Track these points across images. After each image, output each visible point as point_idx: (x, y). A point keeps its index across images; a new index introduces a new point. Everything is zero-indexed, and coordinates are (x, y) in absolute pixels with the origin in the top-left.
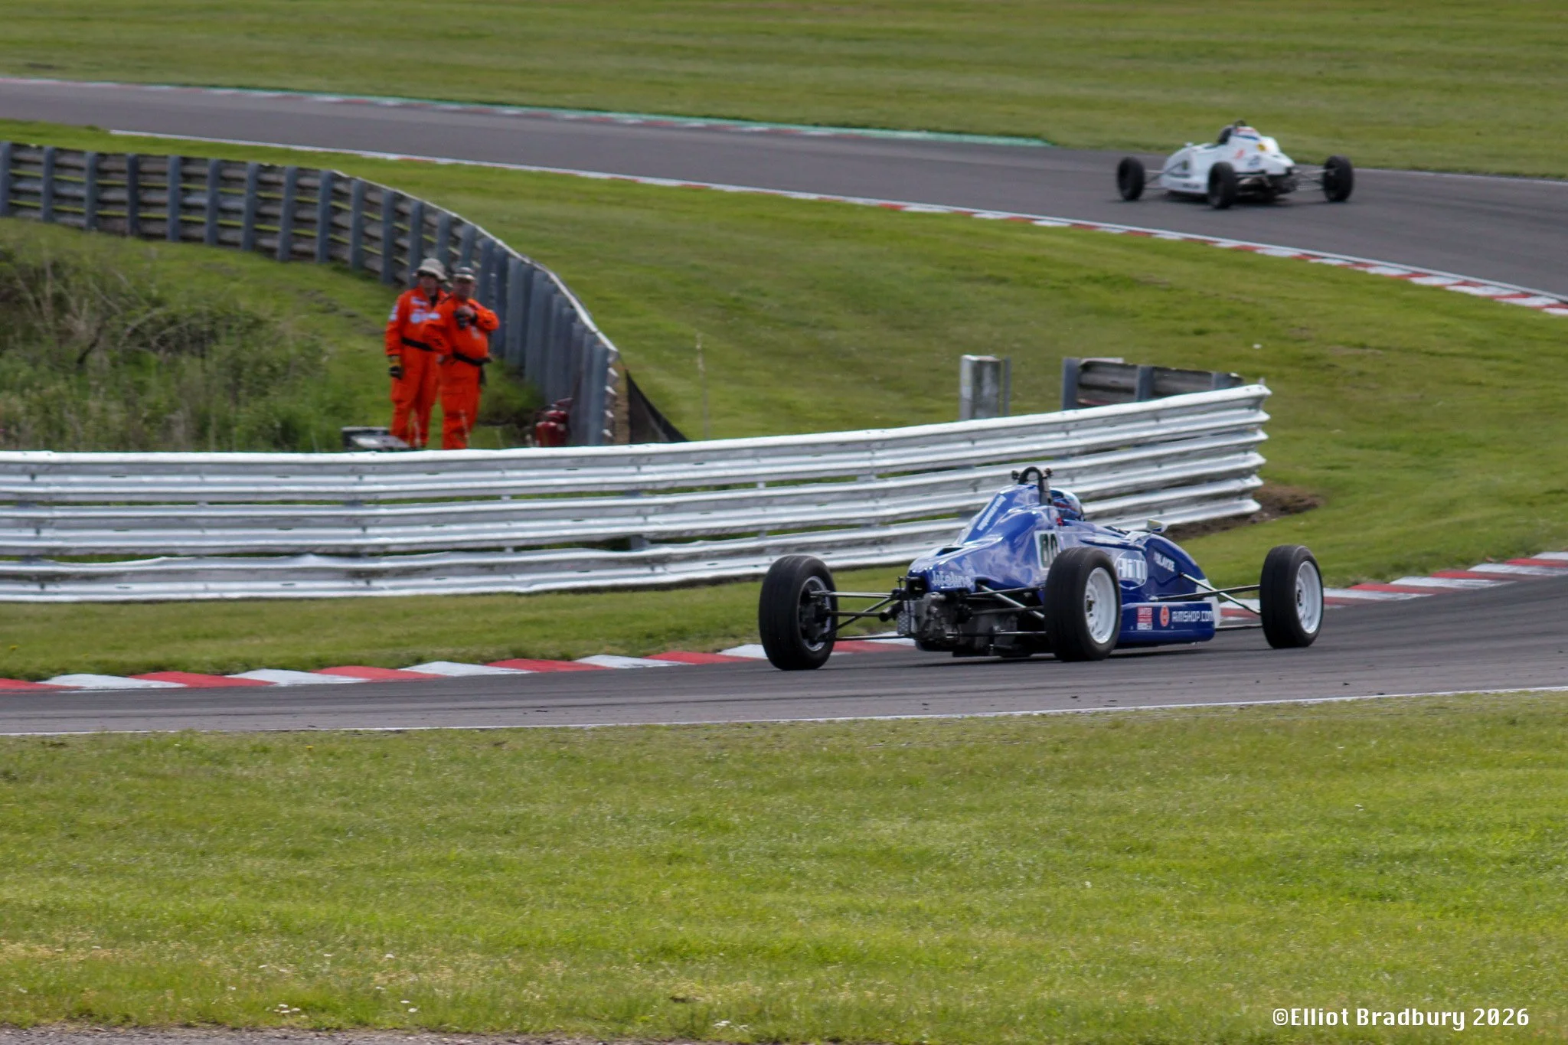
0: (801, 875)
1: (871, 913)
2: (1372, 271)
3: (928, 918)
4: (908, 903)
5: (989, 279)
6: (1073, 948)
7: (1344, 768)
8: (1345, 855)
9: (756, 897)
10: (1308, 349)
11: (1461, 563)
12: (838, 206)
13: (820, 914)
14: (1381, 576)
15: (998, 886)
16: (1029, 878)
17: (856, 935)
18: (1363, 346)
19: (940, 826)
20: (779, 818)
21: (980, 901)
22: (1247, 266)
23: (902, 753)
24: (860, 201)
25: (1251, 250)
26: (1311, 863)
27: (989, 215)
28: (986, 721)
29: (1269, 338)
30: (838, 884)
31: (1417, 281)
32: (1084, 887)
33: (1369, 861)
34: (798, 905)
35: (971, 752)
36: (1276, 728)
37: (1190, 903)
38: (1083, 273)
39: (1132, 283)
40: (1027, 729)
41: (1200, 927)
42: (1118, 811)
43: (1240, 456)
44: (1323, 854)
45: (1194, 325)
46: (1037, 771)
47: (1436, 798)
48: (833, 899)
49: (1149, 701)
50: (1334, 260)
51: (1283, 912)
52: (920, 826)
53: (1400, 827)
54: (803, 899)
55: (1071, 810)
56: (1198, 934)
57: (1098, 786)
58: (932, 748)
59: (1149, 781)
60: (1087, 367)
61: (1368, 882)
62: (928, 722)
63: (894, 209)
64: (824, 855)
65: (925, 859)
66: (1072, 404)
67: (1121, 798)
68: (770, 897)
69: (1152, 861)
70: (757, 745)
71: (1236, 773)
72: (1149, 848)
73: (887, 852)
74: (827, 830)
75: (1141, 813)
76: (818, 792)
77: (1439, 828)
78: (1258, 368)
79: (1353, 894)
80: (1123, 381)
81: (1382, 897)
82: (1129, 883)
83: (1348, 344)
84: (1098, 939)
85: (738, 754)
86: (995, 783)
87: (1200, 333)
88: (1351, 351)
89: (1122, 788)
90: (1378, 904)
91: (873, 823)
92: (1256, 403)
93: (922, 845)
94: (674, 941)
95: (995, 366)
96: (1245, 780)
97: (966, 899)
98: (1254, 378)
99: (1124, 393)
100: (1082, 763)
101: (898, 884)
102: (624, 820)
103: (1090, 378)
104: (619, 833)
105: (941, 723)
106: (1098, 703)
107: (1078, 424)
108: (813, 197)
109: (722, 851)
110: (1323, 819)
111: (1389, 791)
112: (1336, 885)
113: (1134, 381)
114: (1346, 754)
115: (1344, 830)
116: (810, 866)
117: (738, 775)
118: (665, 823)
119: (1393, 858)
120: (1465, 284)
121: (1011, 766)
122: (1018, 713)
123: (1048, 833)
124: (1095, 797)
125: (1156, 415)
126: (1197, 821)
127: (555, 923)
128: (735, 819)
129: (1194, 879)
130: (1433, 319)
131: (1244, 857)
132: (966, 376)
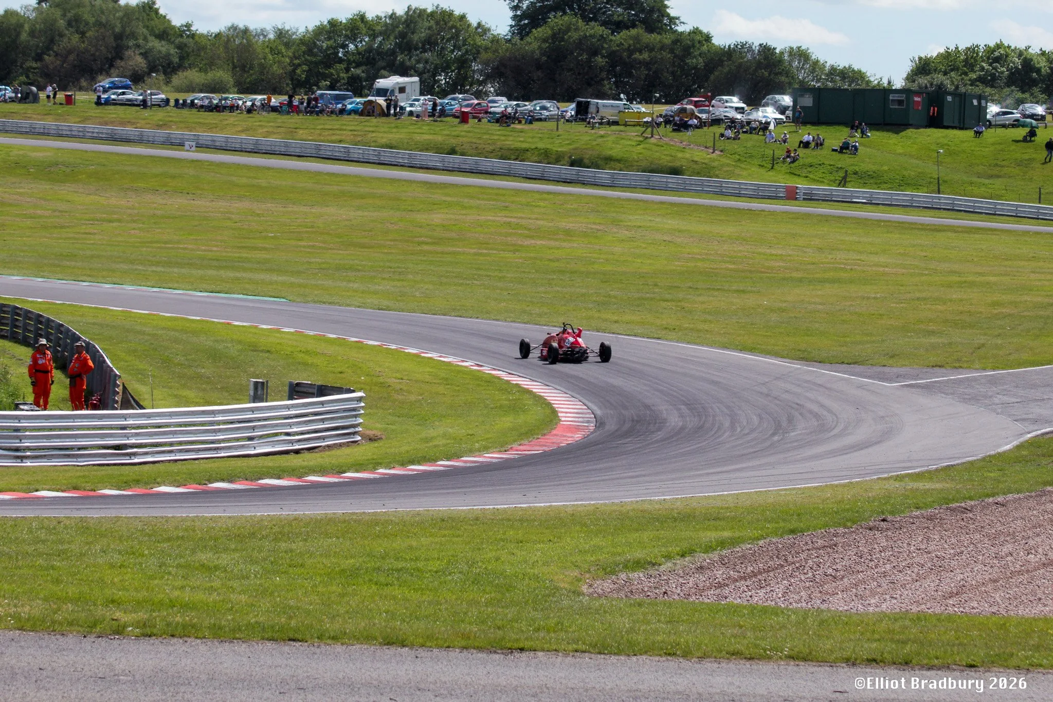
0: (170, 573)
1: (194, 588)
2: (406, 351)
3: (215, 590)
4: (209, 585)
5: (262, 351)
6: (269, 603)
7: (378, 536)
8: (374, 569)
9: (151, 582)
10: (381, 380)
11: (433, 460)
12: (207, 322)
13: (174, 588)
14: (403, 464)
15: (243, 578)
16: (256, 576)
17: (187, 596)
18: (402, 379)
19: (224, 556)
20: (163, 552)
21: (235, 584)
22: (362, 348)
23: (213, 528)
24: (216, 320)
25: (362, 342)
26: (362, 572)
27: (264, 327)
28: (246, 517)
29: (367, 375)
30: (183, 577)
31: (423, 355)
32: (276, 580)
33: (384, 572)
34: (167, 585)
35: (239, 528)
36: (355, 521)
37: (315, 586)
38: (299, 349)
39: (317, 354)
40: (262, 520)
41: (317, 595)
42: (291, 551)
43: (354, 419)
44: (367, 568)
45: (339, 370)
46: (263, 536)
47: (411, 548)
48: (179, 583)
49: (309, 510)
50: (393, 347)
51: (350, 589)
52: (217, 555)
53: (397, 559)
54: (169, 582)
55: (274, 551)
56: (316, 597)
57: (286, 542)
58: (224, 526)
59: (306, 540)
60: (298, 384)
61: (382, 579)
62: (224, 517)
63: (228, 323)
64: (179, 566)
65: (216, 568)
66: (291, 398)
67: (294, 546)
68: (156, 582)
69: (302, 570)
70: (158, 525)
71: (338, 538)
72: (302, 566)
73: (203, 566)
74: (181, 557)
75: (300, 552)
76: (179, 542)
77: (411, 559)
78: (362, 386)
79: (376, 584)
80: (311, 390)
81: (387, 585)
82: (293, 579)
83: (395, 378)
84: (278, 599)
85: (150, 528)
86: (247, 540)
87: (341, 373)
88: (398, 381)
89: (294, 543)
90: (386, 588)
91: (199, 554)
92: (360, 399)
93: (216, 563)
94: (116, 597)
95: (263, 383)
96: (341, 540)
97: (230, 583)
98: (360, 390)
99: (312, 395)
100: (281, 533)
101: (206, 577)
102: (104, 552)
103: (298, 389)
104: (102, 556)
105: (230, 517)
106: (290, 510)
107: (293, 406)
108: (198, 318)
109: (141, 564)
110: (368, 555)
111: (394, 545)
112: (370, 580)
113: (315, 391)
114: (379, 531)
115: (376, 560)
116: (173, 571)
117: (150, 536)
118: (120, 553)
119: (393, 570)
120: (440, 357)
121: (254, 534)
122: (259, 514)
123: (264, 559)
124: (283, 545)
125: (322, 403)
126: (321, 555)
127: (72, 591)
128: (146, 552)
129: (318, 577)
130: (428, 369)
131: (337, 569)
132: (252, 387)
